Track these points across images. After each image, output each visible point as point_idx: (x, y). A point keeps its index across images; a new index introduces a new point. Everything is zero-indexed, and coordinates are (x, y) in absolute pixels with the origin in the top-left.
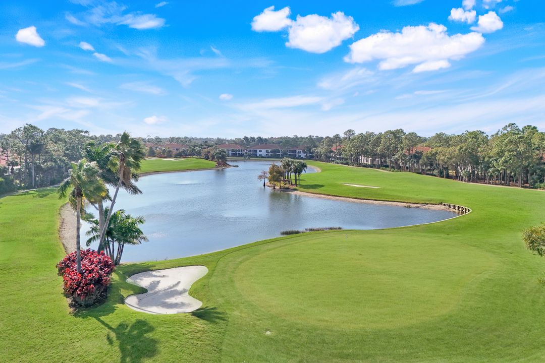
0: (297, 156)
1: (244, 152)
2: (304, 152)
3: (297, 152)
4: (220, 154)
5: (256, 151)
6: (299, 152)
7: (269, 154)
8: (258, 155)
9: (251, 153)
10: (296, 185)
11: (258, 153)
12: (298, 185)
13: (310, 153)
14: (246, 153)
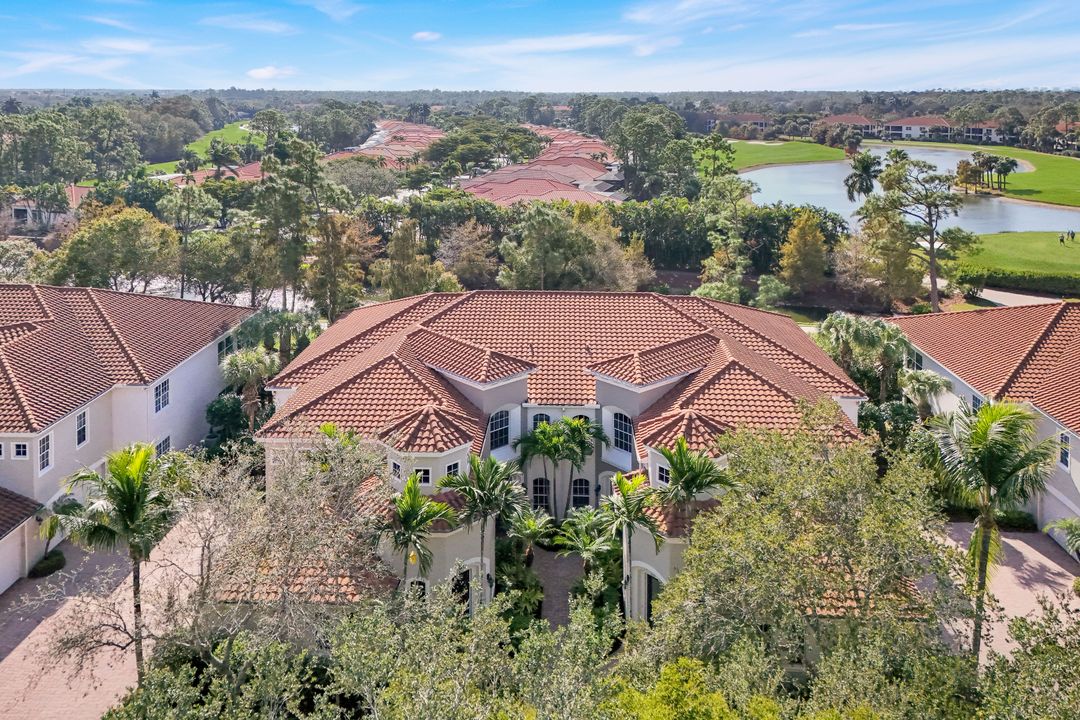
0: (984, 138)
1: (875, 130)
2: (1000, 132)
3: (984, 131)
4: (853, 138)
5: (900, 128)
6: (989, 132)
7: (927, 135)
8: (904, 136)
9: (891, 132)
10: (1000, 188)
11: (904, 132)
12: (1003, 190)
13: (1012, 133)
14: (880, 132)
